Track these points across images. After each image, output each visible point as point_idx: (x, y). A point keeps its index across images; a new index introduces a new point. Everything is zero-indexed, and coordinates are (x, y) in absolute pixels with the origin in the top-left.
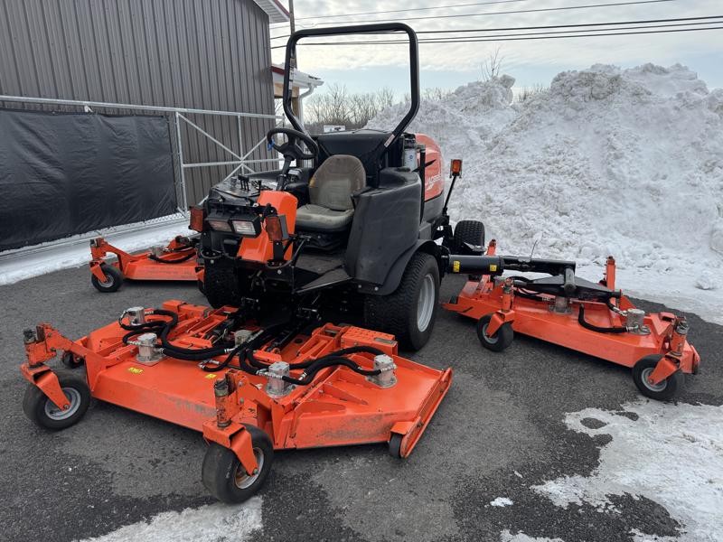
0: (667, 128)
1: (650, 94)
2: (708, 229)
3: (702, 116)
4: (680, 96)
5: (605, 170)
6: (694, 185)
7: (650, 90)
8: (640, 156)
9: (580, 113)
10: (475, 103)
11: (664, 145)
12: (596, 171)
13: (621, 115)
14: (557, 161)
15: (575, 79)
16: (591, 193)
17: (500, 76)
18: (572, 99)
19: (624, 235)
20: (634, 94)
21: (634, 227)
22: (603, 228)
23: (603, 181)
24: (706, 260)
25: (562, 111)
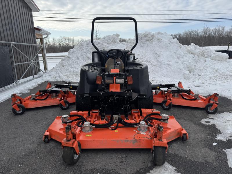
0: (168, 48)
1: (161, 40)
2: (183, 73)
3: (175, 45)
4: (169, 40)
5: (156, 60)
6: (178, 63)
7: (161, 39)
8: (163, 56)
9: (145, 45)
10: (110, 42)
11: (168, 53)
12: (153, 61)
13: (156, 45)
14: (143, 58)
15: (142, 35)
16: (154, 66)
17: (115, 34)
18: (143, 41)
19: (164, 77)
20: (158, 40)
21: (166, 75)
22: (159, 75)
23: (156, 63)
24: (184, 81)
25: (140, 44)
